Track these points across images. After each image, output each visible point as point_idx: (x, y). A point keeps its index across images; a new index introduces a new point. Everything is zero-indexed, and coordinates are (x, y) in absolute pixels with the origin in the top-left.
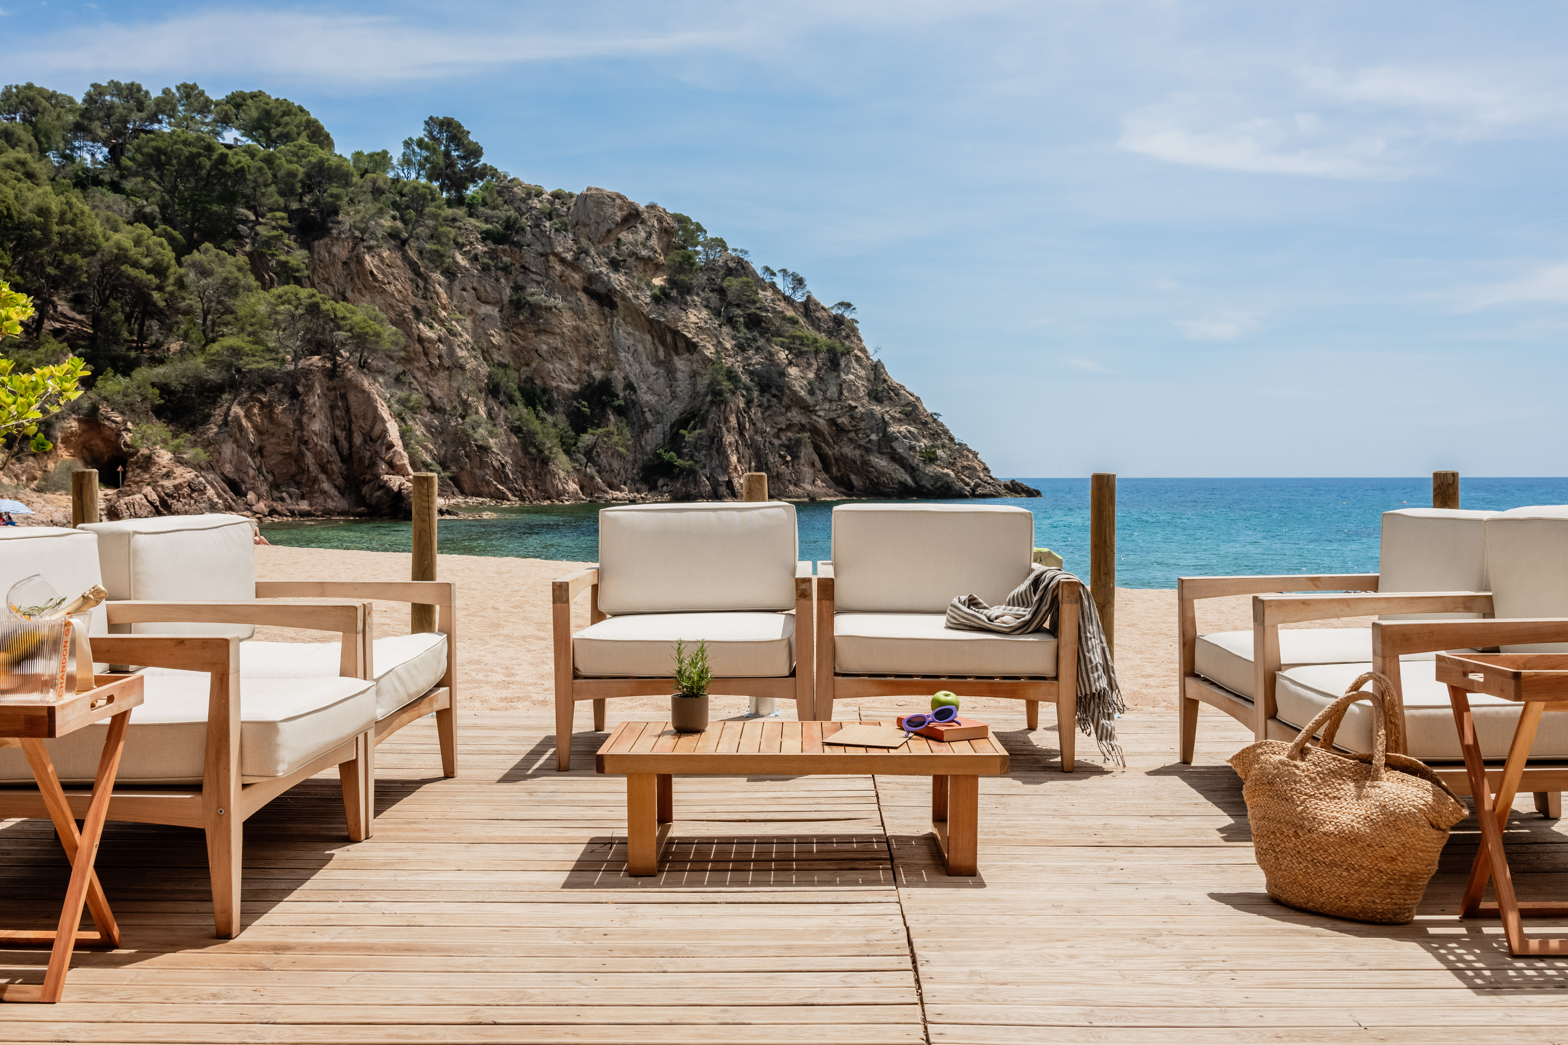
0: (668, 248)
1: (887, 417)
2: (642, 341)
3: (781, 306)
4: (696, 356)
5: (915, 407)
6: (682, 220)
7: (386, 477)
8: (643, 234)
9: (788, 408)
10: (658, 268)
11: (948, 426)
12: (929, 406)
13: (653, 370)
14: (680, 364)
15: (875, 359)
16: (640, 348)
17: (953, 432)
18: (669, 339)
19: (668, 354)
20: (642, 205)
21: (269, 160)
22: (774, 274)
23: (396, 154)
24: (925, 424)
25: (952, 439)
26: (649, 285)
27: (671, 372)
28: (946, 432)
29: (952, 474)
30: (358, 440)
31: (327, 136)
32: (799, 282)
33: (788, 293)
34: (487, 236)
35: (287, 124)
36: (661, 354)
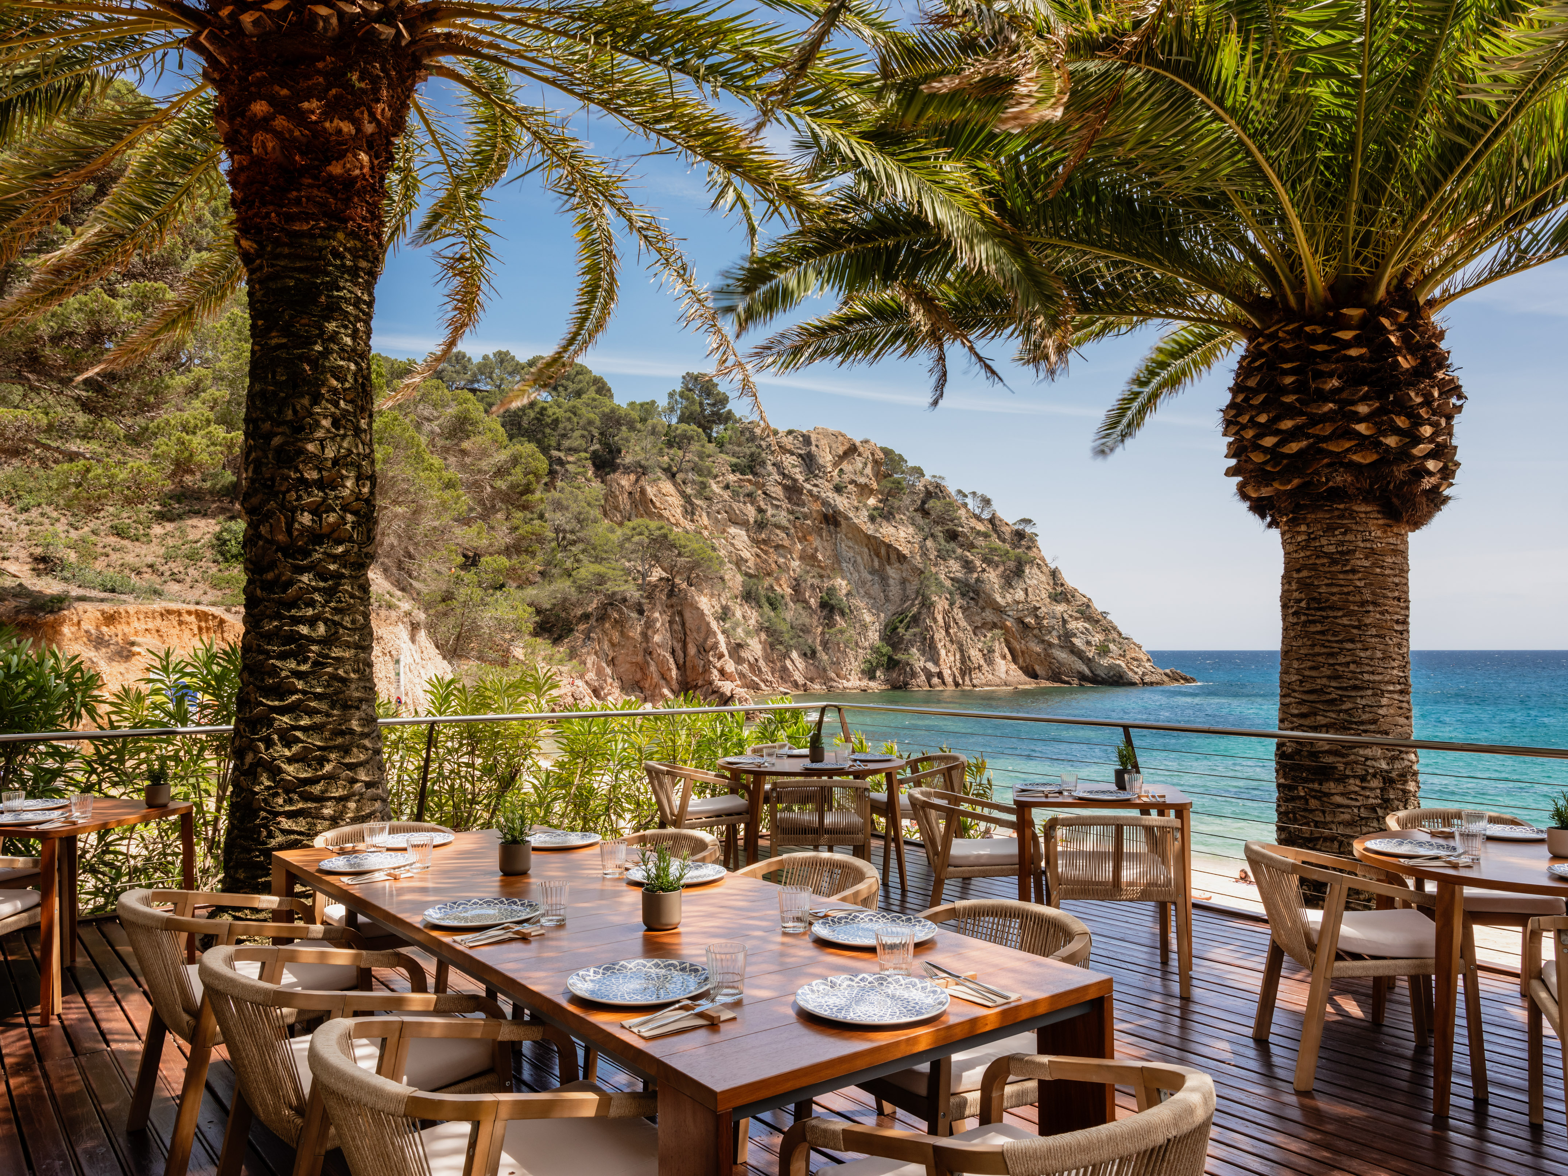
0: (878, 475)
1: (1066, 616)
2: (860, 554)
3: (973, 523)
4: (905, 566)
5: (1088, 606)
6: (887, 452)
7: (720, 683)
8: (860, 465)
9: (983, 609)
10: (871, 492)
11: (1116, 623)
12: (1099, 606)
13: (870, 577)
14: (892, 572)
15: (1053, 566)
16: (859, 559)
17: (1120, 628)
18: (883, 551)
19: (881, 564)
20: (857, 442)
21: (574, 411)
22: (965, 496)
23: (663, 402)
24: (1097, 621)
25: (1120, 634)
26: (865, 505)
27: (884, 579)
28: (1115, 628)
29: (1123, 665)
30: (692, 650)
31: (609, 390)
32: (987, 502)
33: (977, 511)
34: (735, 468)
35: (580, 381)
36: (876, 564)
